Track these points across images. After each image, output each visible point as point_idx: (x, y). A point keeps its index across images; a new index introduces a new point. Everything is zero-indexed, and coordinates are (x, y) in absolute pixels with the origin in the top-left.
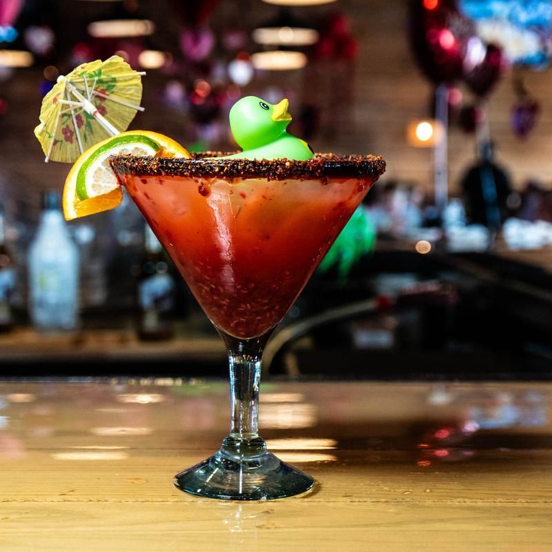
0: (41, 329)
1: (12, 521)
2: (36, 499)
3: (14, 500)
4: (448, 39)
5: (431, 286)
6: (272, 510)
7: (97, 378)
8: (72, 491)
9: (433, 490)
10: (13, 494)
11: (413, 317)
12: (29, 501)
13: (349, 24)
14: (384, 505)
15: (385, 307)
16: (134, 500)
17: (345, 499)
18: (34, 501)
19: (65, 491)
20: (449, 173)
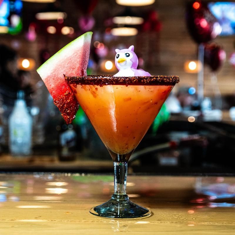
0: (15, 155)
1: (16, 228)
3: (15, 220)
4: (204, 23)
5: (196, 137)
6: (127, 225)
8: (40, 217)
9: (196, 219)
10: (15, 217)
11: (187, 151)
13: (157, 15)
14: (174, 224)
16: (67, 220)
17: (158, 221)
19: (37, 217)
20: (204, 85)
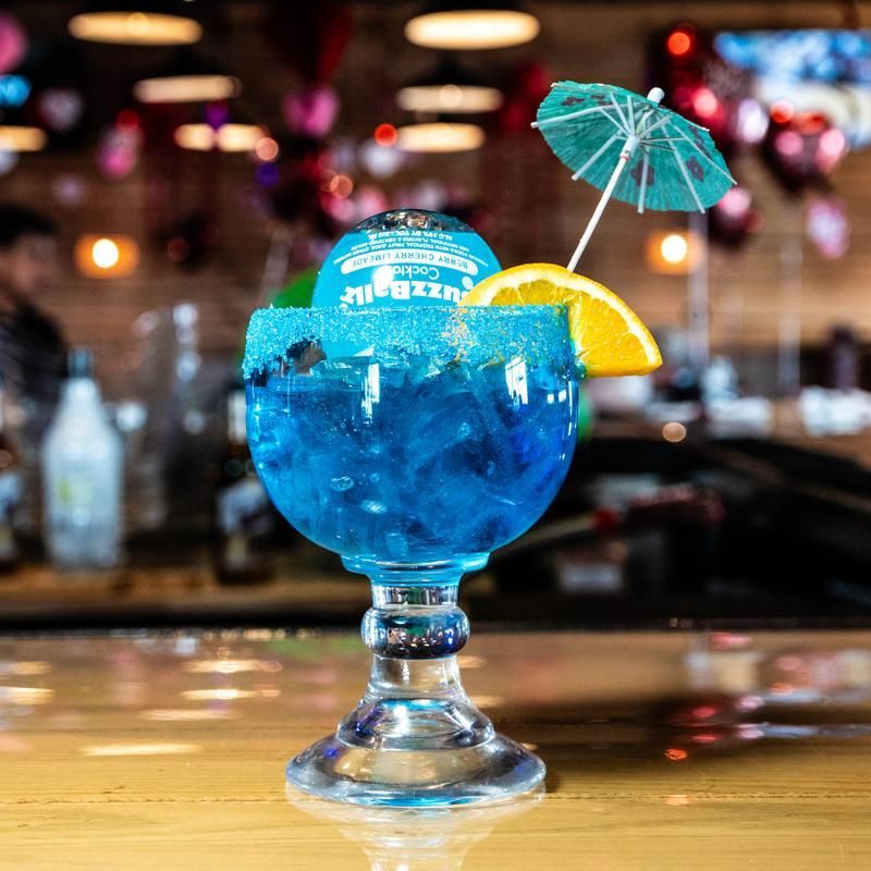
1: (32, 829)
2: (66, 799)
3: (35, 801)
4: (706, 103)
5: (681, 492)
7: (154, 630)
8: (121, 788)
10: (33, 792)
11: (654, 542)
12: (57, 802)
14: (585, 802)
15: (610, 527)
16: (214, 798)
18: (64, 802)
19: (110, 788)
20: (711, 314)
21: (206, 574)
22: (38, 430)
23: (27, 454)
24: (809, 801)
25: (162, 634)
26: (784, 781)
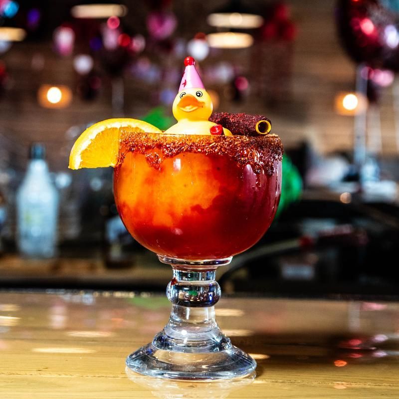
2: (19, 373)
3: (3, 374)
4: (368, 27)
5: (346, 229)
7: (68, 290)
8: (46, 368)
10: (2, 369)
11: (331, 254)
12: (14, 374)
14: (280, 384)
15: (308, 246)
16: (92, 376)
18: (17, 374)
19: (41, 369)
20: (367, 137)
21: (99, 263)
22: (15, 186)
23: (9, 198)
24: (394, 388)
25: (72, 292)
26: (382, 378)
